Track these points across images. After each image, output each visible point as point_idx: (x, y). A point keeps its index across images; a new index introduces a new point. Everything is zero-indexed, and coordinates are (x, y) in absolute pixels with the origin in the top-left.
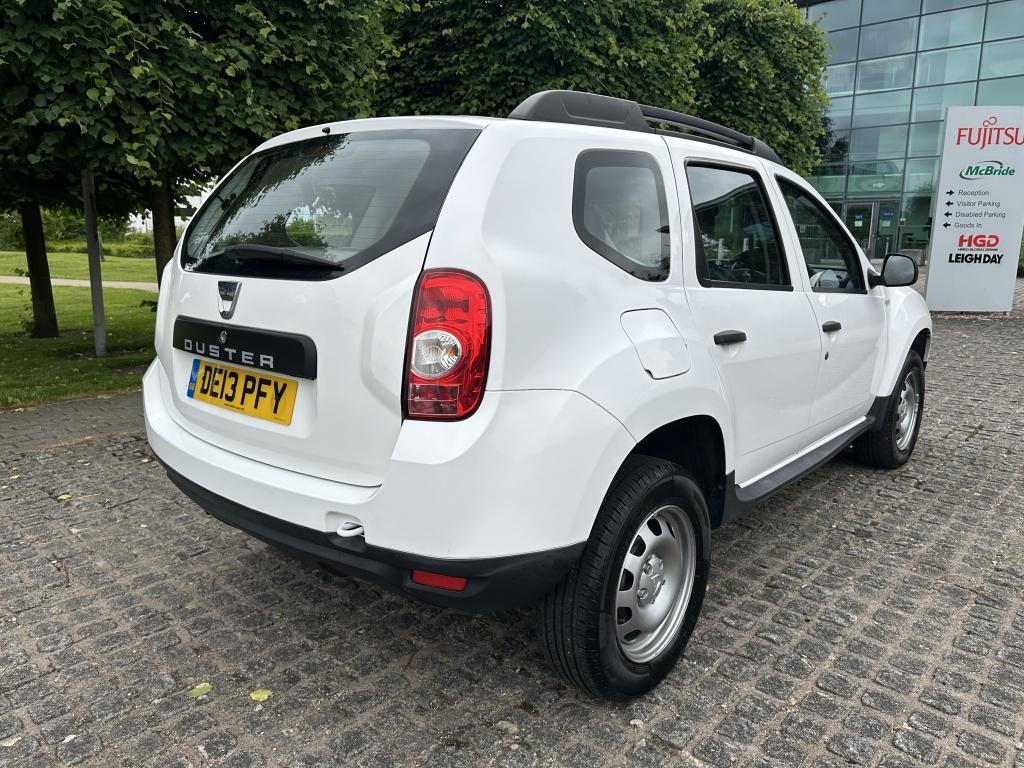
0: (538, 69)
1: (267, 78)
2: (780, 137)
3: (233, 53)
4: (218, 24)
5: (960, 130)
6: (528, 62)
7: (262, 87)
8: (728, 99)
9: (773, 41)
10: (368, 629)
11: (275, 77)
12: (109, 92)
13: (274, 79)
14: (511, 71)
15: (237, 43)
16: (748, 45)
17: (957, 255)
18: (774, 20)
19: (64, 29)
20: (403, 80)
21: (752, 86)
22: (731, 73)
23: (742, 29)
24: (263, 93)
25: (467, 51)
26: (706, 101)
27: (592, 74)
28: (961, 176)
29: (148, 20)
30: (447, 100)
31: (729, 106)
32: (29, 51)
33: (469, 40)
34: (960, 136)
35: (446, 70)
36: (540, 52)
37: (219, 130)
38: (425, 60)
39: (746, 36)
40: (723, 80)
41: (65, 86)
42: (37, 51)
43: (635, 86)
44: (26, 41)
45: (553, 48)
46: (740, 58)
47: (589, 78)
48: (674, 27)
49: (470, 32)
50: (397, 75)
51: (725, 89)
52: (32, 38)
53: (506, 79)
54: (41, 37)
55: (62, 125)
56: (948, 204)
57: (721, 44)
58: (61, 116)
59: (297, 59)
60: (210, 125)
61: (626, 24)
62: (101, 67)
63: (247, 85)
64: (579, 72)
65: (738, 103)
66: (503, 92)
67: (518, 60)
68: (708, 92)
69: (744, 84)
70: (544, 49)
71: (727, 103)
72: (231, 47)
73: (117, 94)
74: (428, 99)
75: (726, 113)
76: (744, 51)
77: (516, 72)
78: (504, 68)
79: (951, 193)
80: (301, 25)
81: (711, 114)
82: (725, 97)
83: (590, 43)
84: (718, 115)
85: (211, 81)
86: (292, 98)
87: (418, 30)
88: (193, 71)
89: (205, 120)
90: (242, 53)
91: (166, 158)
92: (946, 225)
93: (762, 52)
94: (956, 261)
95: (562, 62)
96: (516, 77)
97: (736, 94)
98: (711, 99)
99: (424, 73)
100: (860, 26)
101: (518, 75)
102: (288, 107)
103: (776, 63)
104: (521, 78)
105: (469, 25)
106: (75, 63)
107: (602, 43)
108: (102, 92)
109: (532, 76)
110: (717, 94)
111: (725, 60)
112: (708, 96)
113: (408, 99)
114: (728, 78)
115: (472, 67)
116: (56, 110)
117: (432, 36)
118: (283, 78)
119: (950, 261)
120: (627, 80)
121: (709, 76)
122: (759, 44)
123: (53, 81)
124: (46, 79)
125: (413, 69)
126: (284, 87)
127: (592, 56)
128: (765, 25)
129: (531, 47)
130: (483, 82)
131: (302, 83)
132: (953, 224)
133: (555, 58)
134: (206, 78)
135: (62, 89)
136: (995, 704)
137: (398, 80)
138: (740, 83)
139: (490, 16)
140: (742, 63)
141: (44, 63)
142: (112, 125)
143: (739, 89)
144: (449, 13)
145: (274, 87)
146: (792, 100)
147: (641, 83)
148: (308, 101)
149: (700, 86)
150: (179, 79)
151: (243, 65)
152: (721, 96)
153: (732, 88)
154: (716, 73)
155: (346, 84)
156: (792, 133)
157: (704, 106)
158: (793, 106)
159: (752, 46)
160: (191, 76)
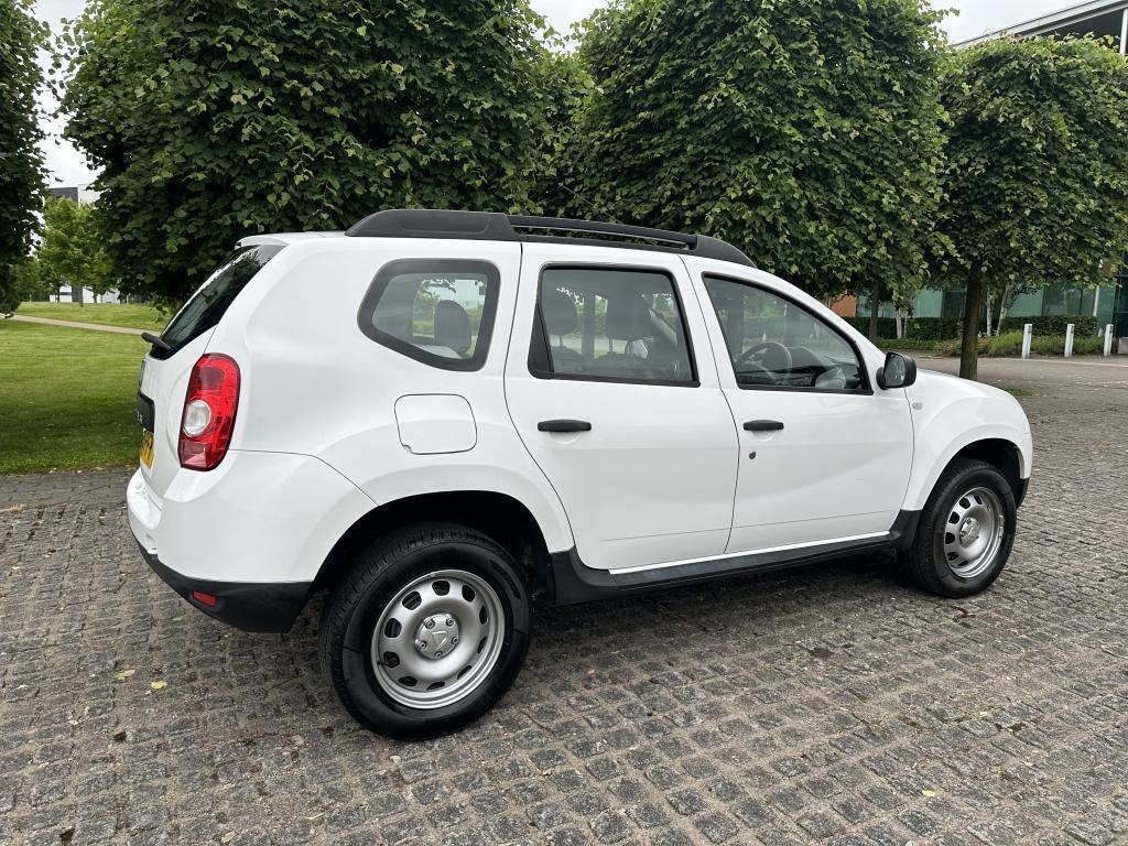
0: (735, 148)
1: (434, 177)
2: (1080, 207)
3: (396, 157)
4: (392, 130)
6: (723, 140)
7: (429, 184)
8: (1008, 163)
9: (1073, 92)
10: (279, 656)
11: (441, 174)
12: (285, 197)
13: (439, 177)
14: (706, 151)
15: (403, 148)
16: (1037, 99)
19: (252, 148)
20: (612, 164)
21: (1039, 146)
22: (1012, 134)
24: (427, 190)
25: (668, 133)
26: (979, 167)
27: (796, 149)
29: (327, 133)
30: (650, 183)
31: (1011, 172)
32: (227, 166)
33: (666, 124)
35: (648, 152)
36: (734, 130)
38: (632, 144)
39: (1037, 90)
40: (1002, 142)
41: (255, 193)
42: (234, 166)
43: (854, 158)
44: (227, 158)
45: (746, 126)
46: (1026, 114)
47: (792, 154)
48: (902, 92)
49: (672, 113)
50: (607, 160)
51: (1002, 153)
52: (232, 156)
53: (702, 161)
54: (237, 155)
55: (246, 226)
57: (997, 101)
58: (249, 218)
59: (456, 158)
61: (846, 93)
62: (279, 176)
63: (408, 184)
64: (778, 148)
65: (1019, 168)
67: (715, 140)
68: (984, 157)
69: (1030, 144)
70: (739, 127)
71: (1006, 168)
72: (396, 152)
73: (293, 197)
74: (633, 183)
75: (1006, 179)
76: (1032, 107)
77: (711, 152)
78: (700, 148)
80: (467, 126)
81: (987, 182)
82: (1005, 161)
83: (793, 117)
84: (994, 182)
85: (374, 182)
86: (455, 193)
87: (628, 115)
88: (359, 174)
90: (404, 155)
93: (1056, 107)
95: (758, 139)
96: (712, 156)
97: (1020, 158)
98: (986, 166)
99: (630, 157)
101: (715, 155)
102: (450, 202)
103: (1080, 117)
104: (717, 158)
105: (670, 107)
106: (261, 174)
107: (807, 116)
108: (279, 197)
109: (729, 155)
110: (994, 159)
111: (1001, 120)
112: (983, 161)
113: (614, 184)
114: (1008, 139)
115: (672, 148)
116: (245, 212)
118: (448, 175)
120: (844, 153)
121: (985, 138)
122: (1056, 97)
123: (245, 189)
124: (239, 187)
125: (621, 153)
126: (448, 184)
127: (788, 130)
128: (1064, 75)
129: (724, 126)
130: (682, 164)
131: (461, 180)
133: (751, 135)
134: (370, 180)
135: (252, 194)
136: (737, 816)
137: (607, 165)
138: (1024, 144)
139: (690, 96)
140: (1025, 122)
141: (239, 174)
142: (289, 224)
143: (1024, 150)
144: (651, 97)
145: (439, 184)
146: (1109, 160)
147: (865, 154)
148: (471, 195)
149: (974, 150)
150: (348, 182)
151: (404, 167)
152: (999, 161)
153: (1014, 150)
154: (994, 135)
155: (504, 179)
156: (1107, 199)
157: (976, 173)
158: (1108, 167)
159: (1044, 100)
160: (358, 179)
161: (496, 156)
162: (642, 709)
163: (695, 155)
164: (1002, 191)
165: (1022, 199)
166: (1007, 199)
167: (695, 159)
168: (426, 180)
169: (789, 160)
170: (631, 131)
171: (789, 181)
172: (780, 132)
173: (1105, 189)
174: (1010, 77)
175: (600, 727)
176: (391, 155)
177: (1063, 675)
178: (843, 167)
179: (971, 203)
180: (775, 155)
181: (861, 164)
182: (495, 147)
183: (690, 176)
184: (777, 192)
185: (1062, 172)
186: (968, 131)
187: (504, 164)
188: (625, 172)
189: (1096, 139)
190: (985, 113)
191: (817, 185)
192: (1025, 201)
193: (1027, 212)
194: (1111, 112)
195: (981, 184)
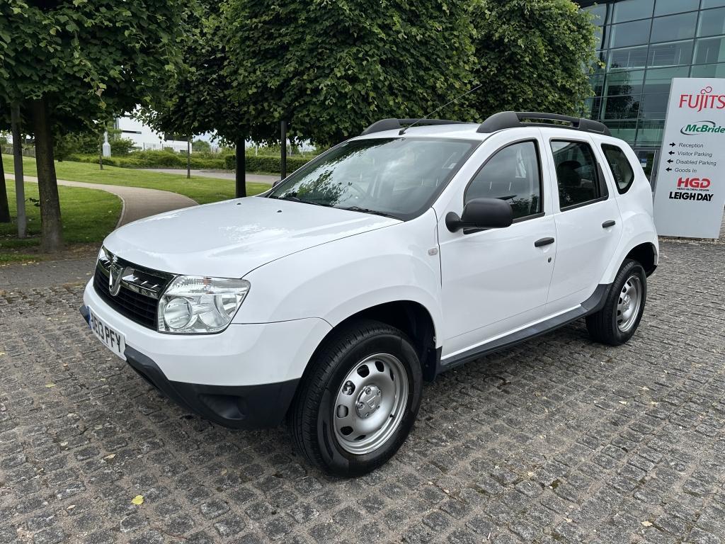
0: (340, 39)
1: (100, 39)
2: (550, 98)
3: (63, 19)
5: (682, 96)
6: (331, 34)
7: (96, 45)
8: (510, 68)
9: (547, 25)
11: (107, 38)
13: (104, 40)
14: (320, 41)
15: (70, 12)
16: (527, 27)
17: (676, 193)
18: (550, 9)
20: (252, 46)
21: (527, 59)
22: (512, 48)
23: (523, 15)
24: (94, 50)
25: (293, 26)
26: (493, 69)
27: (381, 44)
28: (681, 132)
30: (280, 62)
31: (510, 73)
33: (290, 19)
34: (682, 100)
35: (278, 40)
36: (339, 27)
37: (55, 75)
38: (266, 32)
39: (527, 21)
40: (506, 54)
43: (419, 55)
45: (347, 24)
46: (521, 37)
47: (378, 48)
49: (295, 11)
50: (248, 43)
53: (317, 48)
56: (671, 153)
57: (505, 27)
59: (118, 25)
60: (47, 72)
61: (413, 8)
63: (76, 43)
64: (369, 43)
65: (517, 72)
66: (315, 56)
67: (326, 33)
68: (495, 63)
69: (522, 57)
70: (342, 25)
71: (508, 71)
72: (63, 15)
74: (268, 61)
75: (508, 78)
76: (524, 32)
77: (323, 42)
78: (317, 39)
79: (673, 145)
81: (497, 79)
82: (508, 66)
83: (379, 22)
84: (502, 80)
85: (44, 39)
86: (119, 53)
87: (262, 10)
88: (30, 31)
89: (44, 68)
90: (71, 18)
91: (13, 95)
92: (668, 169)
93: (538, 33)
94: (675, 198)
95: (356, 35)
96: (324, 45)
97: (517, 65)
98: (497, 68)
99: (265, 42)
100: (653, 18)
101: (326, 44)
102: (114, 60)
103: (551, 41)
104: (327, 46)
107: (388, 22)
109: (335, 44)
110: (502, 64)
111: (506, 40)
112: (496, 65)
113: (254, 61)
114: (510, 52)
115: (296, 38)
117: (272, 14)
118: (113, 38)
119: (671, 197)
120: (412, 51)
121: (496, 50)
122: (537, 27)
125: (258, 38)
126: (113, 46)
127: (376, 30)
128: (542, 13)
129: (332, 23)
130: (303, 50)
131: (124, 42)
132: (673, 169)
133: (351, 32)
137: (248, 46)
138: (519, 57)
140: (520, 42)
143: (519, 61)
145: (105, 45)
146: (565, 70)
147: (425, 53)
148: (133, 56)
149: (490, 58)
150: (20, 37)
151: (71, 28)
152: (504, 66)
153: (513, 60)
154: (502, 48)
155: (161, 44)
156: (563, 95)
157: (492, 73)
158: (564, 74)
159: (531, 28)
160: (29, 35)
161: (153, 27)
162: (267, 508)
163: (312, 44)
164: (506, 86)
165: (518, 91)
166: (509, 91)
167: (311, 46)
168: (94, 42)
169: (376, 52)
170: (265, 22)
171: (377, 67)
172: (370, 31)
173: (563, 89)
174: (512, 11)
175: (228, 535)
176: (59, 17)
177: (575, 429)
178: (412, 60)
179: (488, 92)
180: (367, 48)
181: (423, 59)
182: (152, 19)
183: (309, 59)
184: (369, 74)
185: (540, 76)
186: (487, 45)
187: (162, 34)
188: (262, 53)
189: (559, 56)
190: (497, 35)
191: (395, 72)
192: (519, 93)
193: (521, 100)
194: (567, 39)
195: (494, 80)
